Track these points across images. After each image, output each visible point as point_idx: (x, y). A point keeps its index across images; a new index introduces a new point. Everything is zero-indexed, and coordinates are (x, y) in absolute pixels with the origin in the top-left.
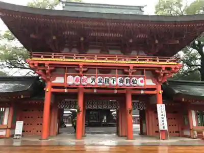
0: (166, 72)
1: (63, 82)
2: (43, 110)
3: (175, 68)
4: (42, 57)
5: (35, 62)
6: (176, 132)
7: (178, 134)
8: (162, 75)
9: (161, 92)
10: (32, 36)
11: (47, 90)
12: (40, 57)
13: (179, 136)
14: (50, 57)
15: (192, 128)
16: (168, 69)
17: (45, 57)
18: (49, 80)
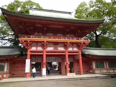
0: (83, 44)
1: (36, 49)
2: (25, 63)
3: (87, 43)
4: (26, 37)
5: (22, 40)
6: (86, 71)
7: (87, 72)
8: (81, 46)
9: (81, 53)
10: (21, 27)
11: (28, 53)
12: (25, 37)
13: (88, 73)
14: (30, 37)
15: (93, 69)
16: (84, 43)
17: (27, 37)
18: (29, 48)
